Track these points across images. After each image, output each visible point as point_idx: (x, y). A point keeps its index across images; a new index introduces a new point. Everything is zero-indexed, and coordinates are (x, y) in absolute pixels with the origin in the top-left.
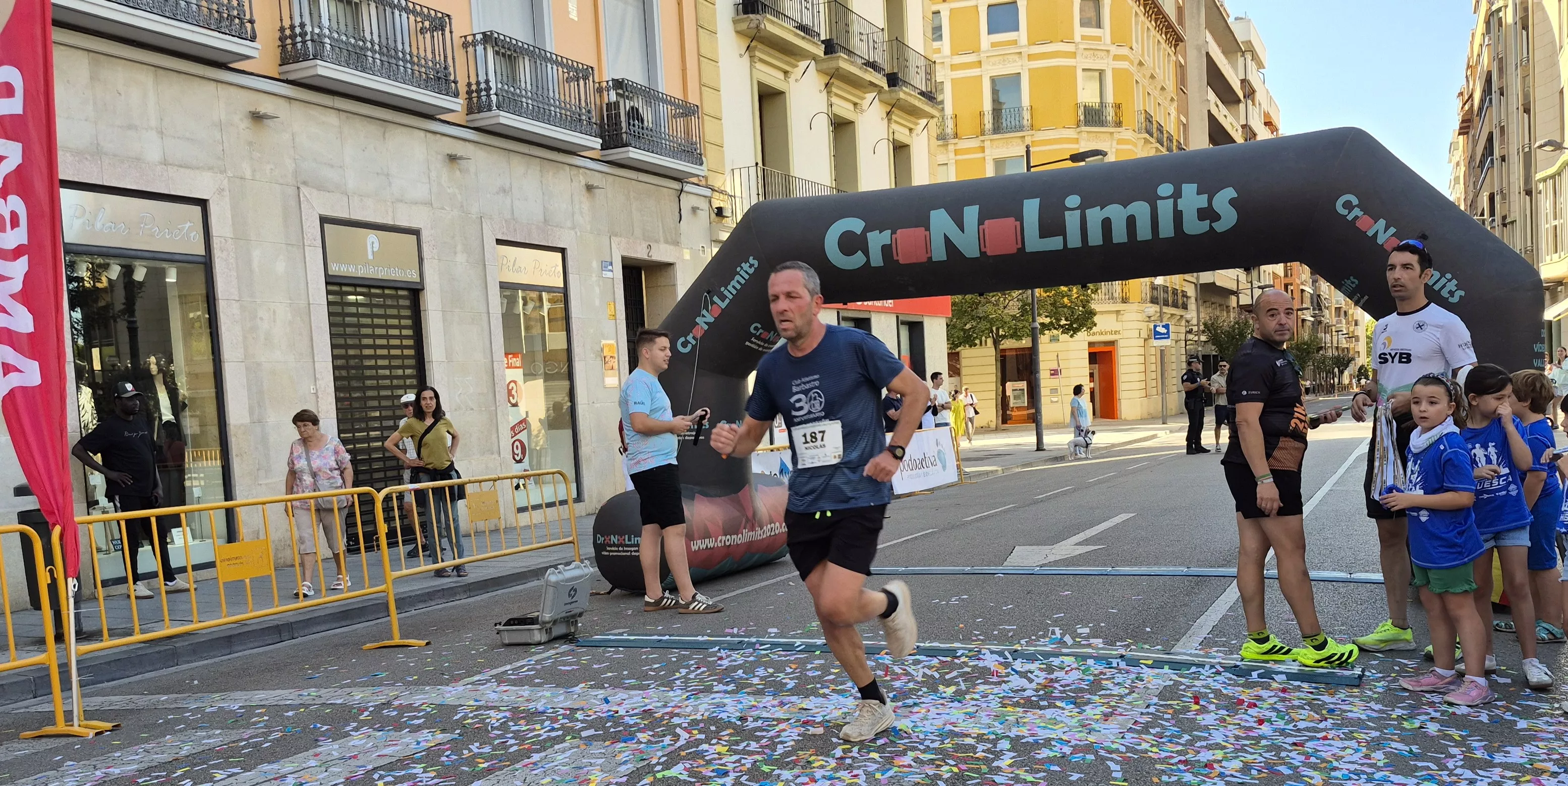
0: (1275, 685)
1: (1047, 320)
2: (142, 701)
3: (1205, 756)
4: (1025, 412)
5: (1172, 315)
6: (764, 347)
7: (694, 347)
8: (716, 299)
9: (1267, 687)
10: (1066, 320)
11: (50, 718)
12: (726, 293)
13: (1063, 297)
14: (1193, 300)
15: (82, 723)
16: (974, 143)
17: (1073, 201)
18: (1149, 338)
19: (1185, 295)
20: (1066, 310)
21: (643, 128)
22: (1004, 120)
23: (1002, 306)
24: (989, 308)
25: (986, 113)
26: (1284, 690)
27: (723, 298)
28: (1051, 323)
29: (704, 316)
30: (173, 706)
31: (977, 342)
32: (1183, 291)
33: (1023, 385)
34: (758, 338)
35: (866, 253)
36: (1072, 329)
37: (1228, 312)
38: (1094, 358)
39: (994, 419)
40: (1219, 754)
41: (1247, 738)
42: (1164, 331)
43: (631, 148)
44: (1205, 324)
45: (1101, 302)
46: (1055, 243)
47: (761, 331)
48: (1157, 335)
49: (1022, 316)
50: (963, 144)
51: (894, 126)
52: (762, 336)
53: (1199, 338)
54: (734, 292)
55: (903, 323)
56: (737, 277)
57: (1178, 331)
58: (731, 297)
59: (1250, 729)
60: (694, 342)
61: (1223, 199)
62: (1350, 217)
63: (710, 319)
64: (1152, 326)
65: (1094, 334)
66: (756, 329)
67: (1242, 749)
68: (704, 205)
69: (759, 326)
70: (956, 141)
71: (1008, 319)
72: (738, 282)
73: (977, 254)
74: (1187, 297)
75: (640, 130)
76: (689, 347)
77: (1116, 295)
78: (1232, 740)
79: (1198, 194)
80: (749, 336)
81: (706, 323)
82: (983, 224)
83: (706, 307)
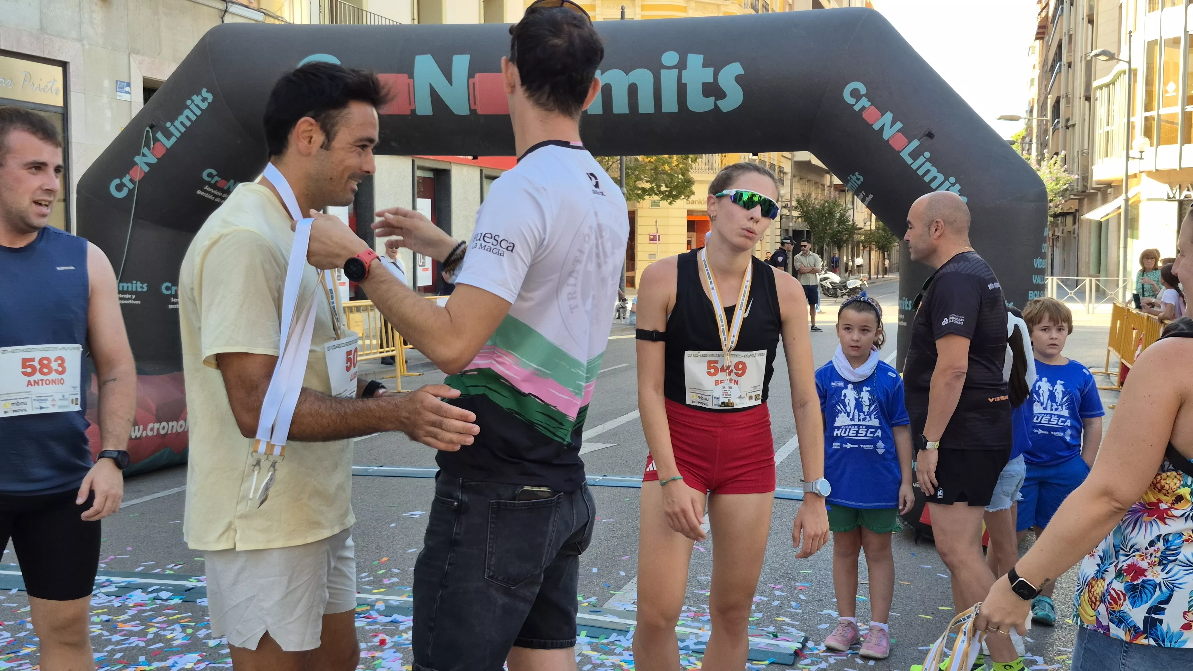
7: (131, 191)
8: (159, 137)
12: (172, 130)
27: (168, 135)
29: (144, 155)
34: (212, 186)
47: (217, 178)
52: (218, 185)
54: (183, 129)
56: (187, 112)
58: (179, 134)
60: (131, 186)
61: (730, 75)
62: (857, 108)
63: (153, 160)
66: (210, 175)
69: (214, 172)
72: (189, 119)
73: (467, 112)
76: (125, 191)
79: (704, 67)
80: (201, 184)
81: (147, 164)
82: (474, 77)
83: (147, 145)
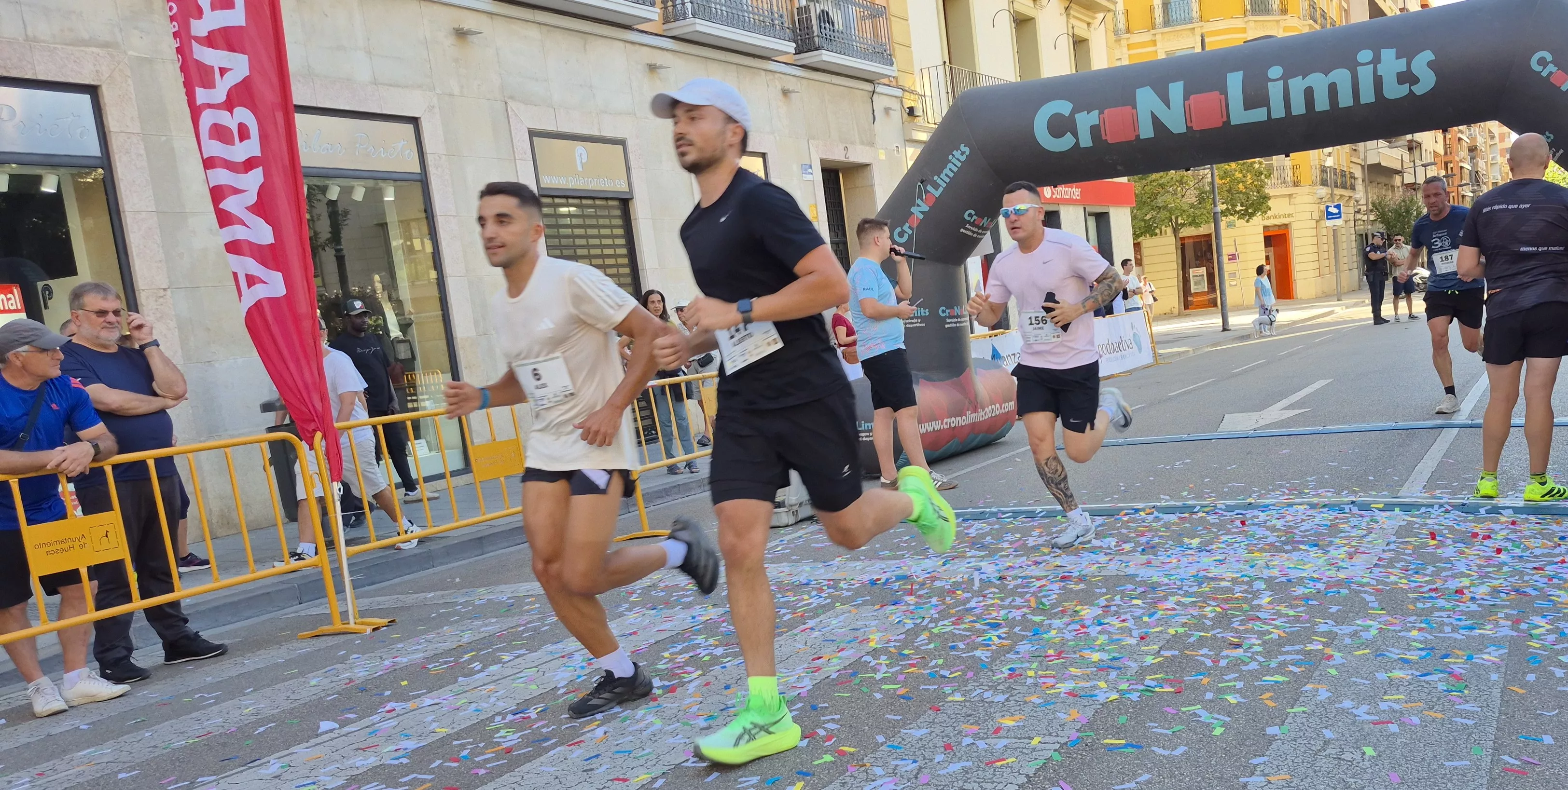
0: (1503, 519)
1: (1224, 207)
2: (410, 599)
3: (1453, 584)
4: (1205, 298)
5: (1341, 196)
6: (978, 234)
7: (910, 236)
8: (929, 188)
9: (1497, 522)
10: (1242, 205)
11: (327, 619)
12: (939, 181)
13: (1239, 183)
14: (1360, 181)
15: (357, 621)
16: (1146, 37)
17: (1275, 72)
18: (1321, 219)
19: (1353, 177)
20: (1241, 196)
21: (834, 31)
22: (1174, 13)
23: (1179, 195)
24: (1168, 198)
25: (1156, 7)
26: (1513, 523)
27: (936, 186)
28: (1227, 209)
29: (918, 205)
30: (441, 602)
31: (1157, 231)
32: (1350, 173)
33: (1203, 271)
34: (973, 224)
35: (1075, 134)
36: (1247, 215)
37: (1393, 191)
38: (1269, 240)
39: (1177, 306)
40: (1466, 582)
41: (1489, 566)
42: (1335, 211)
43: (824, 52)
44: (1373, 204)
45: (1274, 186)
46: (1259, 115)
47: (975, 217)
48: (1330, 215)
49: (1200, 203)
50: (1136, 39)
51: (1073, 21)
52: (976, 222)
53: (1368, 217)
54: (948, 180)
55: (1090, 214)
56: (950, 165)
57: (1348, 211)
58: (944, 185)
59: (1489, 558)
60: (910, 232)
61: (1422, 63)
62: (1544, 74)
63: (925, 208)
64: (1323, 207)
65: (1268, 218)
66: (970, 215)
67: (1487, 576)
68: (895, 105)
69: (973, 213)
70: (1128, 35)
71: (1186, 207)
72: (950, 170)
73: (1184, 130)
74: (1355, 179)
75: (832, 33)
76: (906, 236)
77: (1288, 179)
78: (1475, 569)
79: (1397, 58)
80: (963, 223)
81: (921, 212)
82: (1188, 99)
83: (920, 197)
